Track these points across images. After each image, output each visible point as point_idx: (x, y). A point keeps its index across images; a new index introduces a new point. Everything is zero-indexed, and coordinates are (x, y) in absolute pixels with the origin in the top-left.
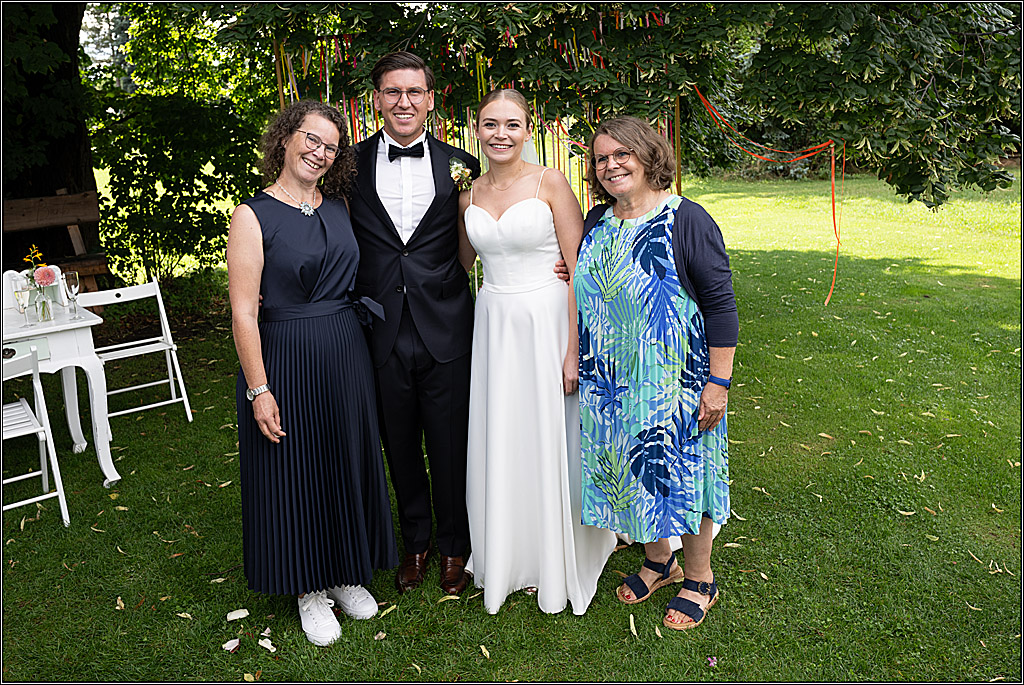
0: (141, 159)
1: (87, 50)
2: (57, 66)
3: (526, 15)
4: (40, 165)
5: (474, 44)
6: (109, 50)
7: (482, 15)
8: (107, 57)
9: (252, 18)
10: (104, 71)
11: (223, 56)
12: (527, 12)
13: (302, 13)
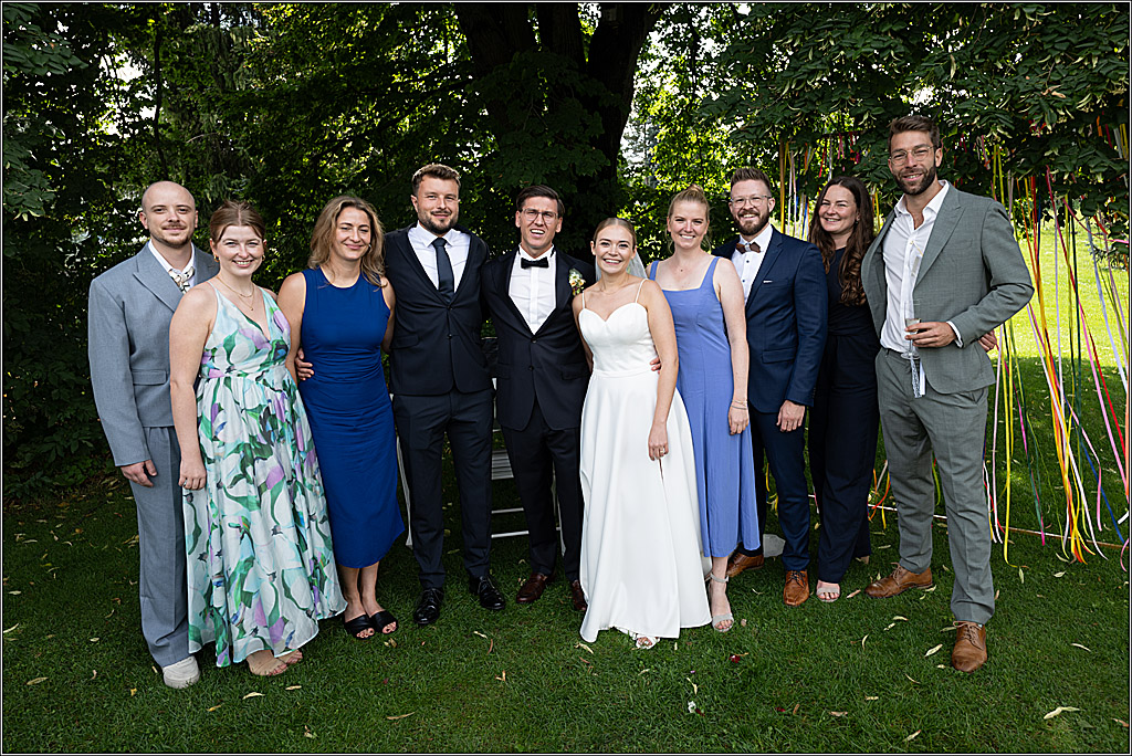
0: (656, 245)
1: (625, 155)
2: (600, 169)
3: (1070, 100)
4: (580, 248)
5: (999, 134)
6: (643, 154)
7: (1012, 103)
8: (641, 160)
9: (763, 119)
10: (636, 171)
11: (729, 155)
12: (1071, 96)
13: (812, 112)
